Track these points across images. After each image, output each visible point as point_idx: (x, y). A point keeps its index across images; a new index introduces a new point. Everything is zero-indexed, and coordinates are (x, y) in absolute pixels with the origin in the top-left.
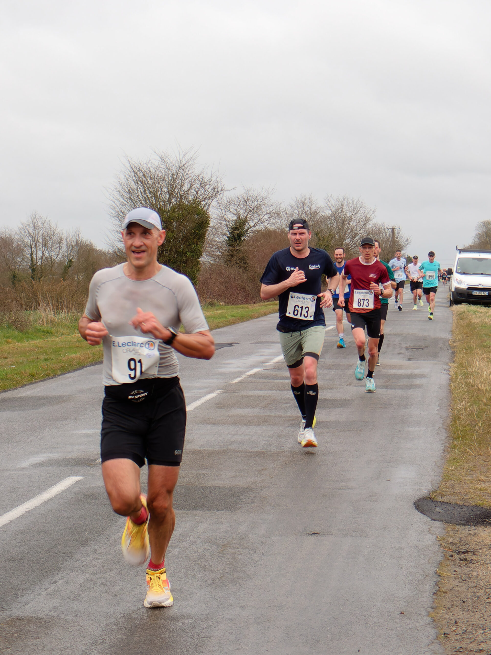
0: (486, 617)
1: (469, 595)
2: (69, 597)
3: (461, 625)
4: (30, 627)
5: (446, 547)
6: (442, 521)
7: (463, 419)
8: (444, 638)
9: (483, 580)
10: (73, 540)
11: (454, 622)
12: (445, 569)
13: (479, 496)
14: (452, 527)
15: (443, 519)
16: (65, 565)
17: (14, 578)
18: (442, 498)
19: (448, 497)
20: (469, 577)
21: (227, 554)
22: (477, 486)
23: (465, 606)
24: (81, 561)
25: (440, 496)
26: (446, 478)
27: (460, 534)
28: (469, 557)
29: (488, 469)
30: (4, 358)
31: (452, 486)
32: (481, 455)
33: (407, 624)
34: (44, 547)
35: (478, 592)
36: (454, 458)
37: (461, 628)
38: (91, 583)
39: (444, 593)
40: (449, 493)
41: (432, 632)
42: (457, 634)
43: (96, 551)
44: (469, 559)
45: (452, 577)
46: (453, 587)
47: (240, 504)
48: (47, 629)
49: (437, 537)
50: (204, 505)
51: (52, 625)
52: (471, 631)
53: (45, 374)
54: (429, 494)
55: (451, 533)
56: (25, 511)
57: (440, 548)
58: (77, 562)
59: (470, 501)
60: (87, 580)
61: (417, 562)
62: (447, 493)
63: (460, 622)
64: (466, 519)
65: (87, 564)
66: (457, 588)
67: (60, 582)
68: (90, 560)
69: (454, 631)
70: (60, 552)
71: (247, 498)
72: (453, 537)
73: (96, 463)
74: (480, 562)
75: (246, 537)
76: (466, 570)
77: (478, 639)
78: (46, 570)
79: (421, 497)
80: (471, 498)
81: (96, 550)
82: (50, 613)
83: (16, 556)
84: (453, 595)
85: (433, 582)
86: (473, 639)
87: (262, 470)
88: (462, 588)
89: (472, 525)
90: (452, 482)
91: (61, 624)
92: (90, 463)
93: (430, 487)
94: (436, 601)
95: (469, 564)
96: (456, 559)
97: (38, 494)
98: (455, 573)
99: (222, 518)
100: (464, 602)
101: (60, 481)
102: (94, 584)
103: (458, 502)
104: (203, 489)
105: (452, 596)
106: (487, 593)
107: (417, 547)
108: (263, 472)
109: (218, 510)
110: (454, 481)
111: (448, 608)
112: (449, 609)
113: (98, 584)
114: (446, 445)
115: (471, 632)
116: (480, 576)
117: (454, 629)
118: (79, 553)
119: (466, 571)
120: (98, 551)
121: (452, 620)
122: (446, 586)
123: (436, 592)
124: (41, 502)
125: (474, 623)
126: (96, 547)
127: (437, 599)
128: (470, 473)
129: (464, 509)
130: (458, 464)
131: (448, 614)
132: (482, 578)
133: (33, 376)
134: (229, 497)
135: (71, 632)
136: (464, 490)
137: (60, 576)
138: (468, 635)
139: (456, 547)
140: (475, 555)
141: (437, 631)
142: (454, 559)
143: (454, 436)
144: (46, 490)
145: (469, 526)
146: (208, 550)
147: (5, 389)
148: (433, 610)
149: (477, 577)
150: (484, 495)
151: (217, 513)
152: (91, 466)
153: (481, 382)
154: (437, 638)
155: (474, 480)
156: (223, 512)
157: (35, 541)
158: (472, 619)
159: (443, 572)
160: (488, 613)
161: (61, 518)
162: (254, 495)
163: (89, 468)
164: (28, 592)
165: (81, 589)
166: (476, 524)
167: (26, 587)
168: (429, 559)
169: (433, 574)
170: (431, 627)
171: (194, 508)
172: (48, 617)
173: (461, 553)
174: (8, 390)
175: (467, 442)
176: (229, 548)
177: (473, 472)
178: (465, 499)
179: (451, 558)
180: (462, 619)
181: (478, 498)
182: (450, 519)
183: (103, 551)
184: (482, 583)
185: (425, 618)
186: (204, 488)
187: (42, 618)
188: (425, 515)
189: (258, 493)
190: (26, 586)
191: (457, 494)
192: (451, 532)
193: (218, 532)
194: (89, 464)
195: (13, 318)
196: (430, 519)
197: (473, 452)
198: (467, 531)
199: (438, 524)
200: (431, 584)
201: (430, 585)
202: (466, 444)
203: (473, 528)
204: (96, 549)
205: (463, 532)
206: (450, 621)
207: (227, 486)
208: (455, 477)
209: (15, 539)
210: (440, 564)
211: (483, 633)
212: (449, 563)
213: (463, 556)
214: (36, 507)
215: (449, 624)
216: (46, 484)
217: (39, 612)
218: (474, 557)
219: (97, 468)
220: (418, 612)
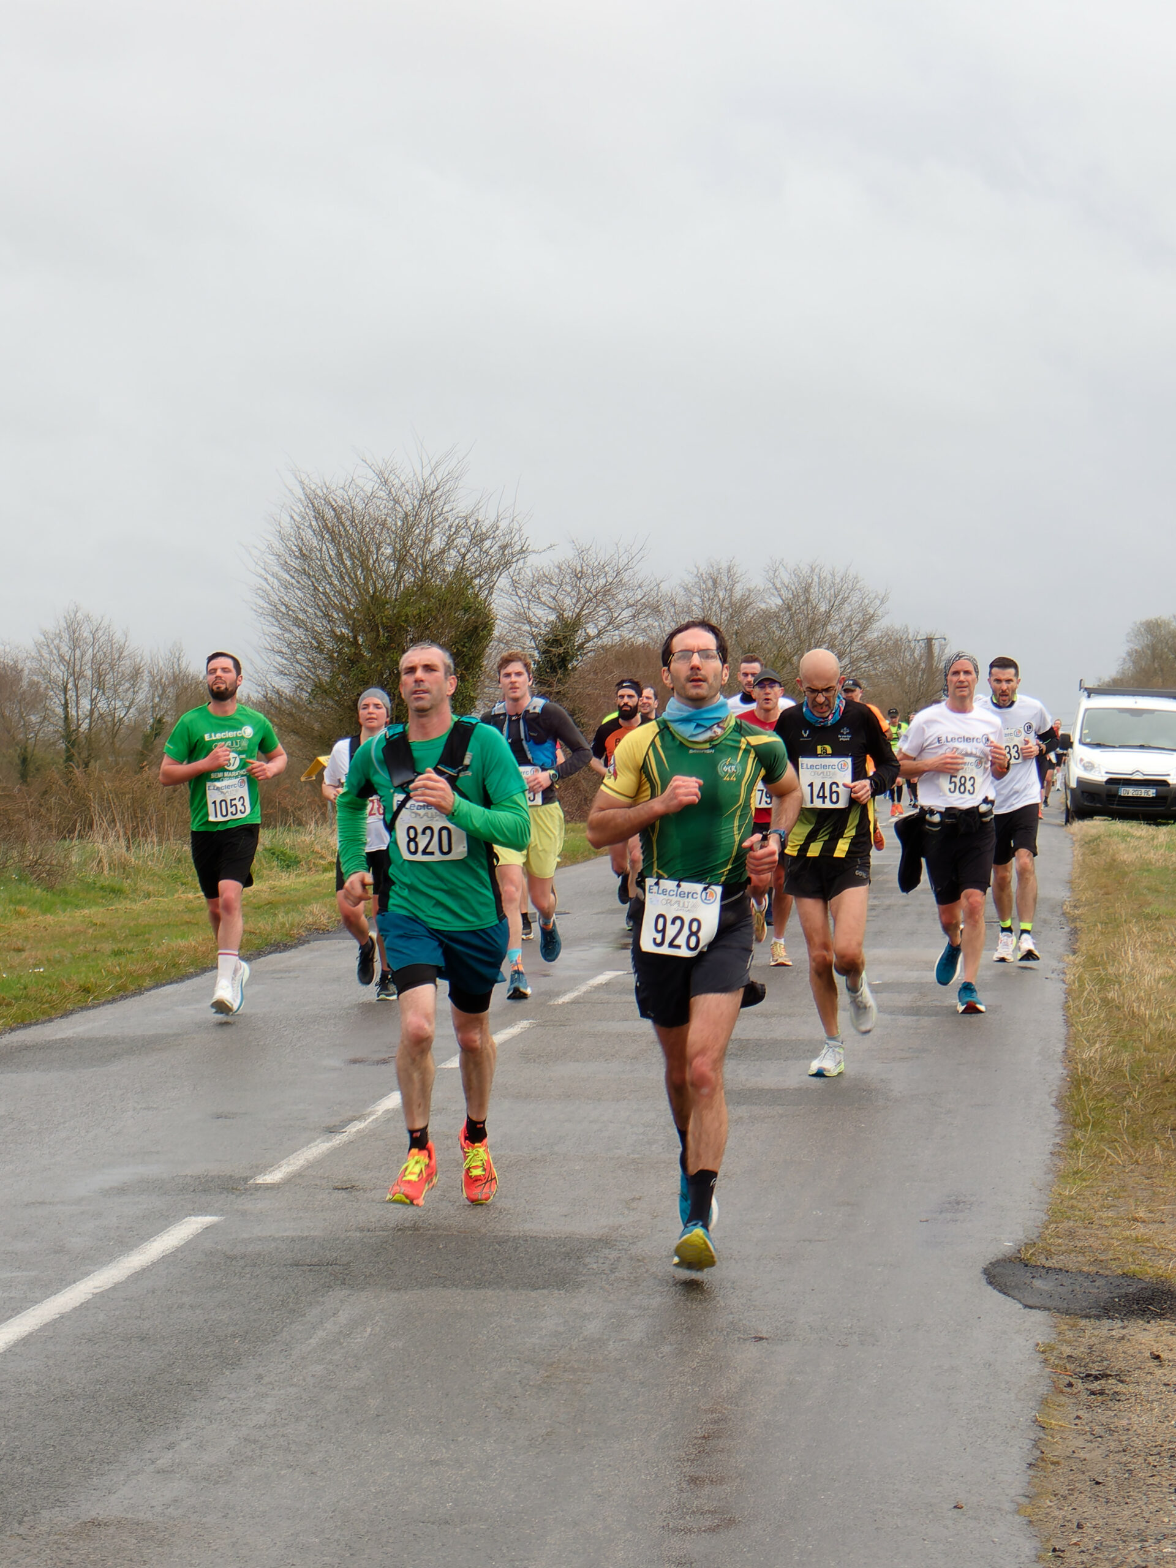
0: (1147, 1515)
1: (1110, 1469)
2: (207, 1477)
3: (1092, 1531)
4: (124, 1541)
5: (1057, 1366)
6: (1049, 1309)
7: (1096, 1083)
8: (1053, 1559)
9: (1141, 1437)
10: (208, 1356)
11: (1076, 1524)
12: (1055, 1413)
13: (1133, 1254)
14: (1071, 1322)
15: (1048, 1305)
16: (192, 1409)
17: (79, 1438)
18: (1047, 1259)
19: (1062, 1257)
20: (1110, 1430)
21: (560, 1383)
22: (1128, 1233)
23: (1100, 1492)
24: (229, 1400)
25: (1043, 1256)
26: (1057, 1213)
27: (1090, 1338)
28: (1109, 1387)
29: (1154, 1193)
30: (15, 950)
31: (1071, 1234)
32: (1138, 1164)
33: (969, 1529)
34: (141, 1370)
35: (1130, 1462)
36: (1075, 1169)
37: (1090, 1537)
38: (253, 1446)
39: (1053, 1463)
40: (1063, 1248)
41: (1028, 1547)
42: (1083, 1552)
43: (262, 1378)
44: (1110, 1392)
45: (1071, 1430)
46: (1074, 1452)
47: (584, 1275)
48: (161, 1543)
49: (1037, 1345)
50: (502, 1278)
51: (173, 1535)
52: (1114, 1543)
53: (115, 987)
54: (1019, 1251)
55: (1070, 1335)
56: (93, 1294)
57: (1044, 1368)
58: (221, 1403)
59: (1114, 1265)
60: (245, 1439)
61: (991, 1398)
62: (1060, 1248)
63: (1088, 1525)
64: (1102, 1304)
65: (243, 1406)
66: (1082, 1455)
67: (185, 1445)
68: (249, 1397)
69: (1075, 1544)
70: (179, 1382)
71: (601, 1261)
72: (1075, 1343)
73: (248, 1186)
74: (1134, 1398)
75: (601, 1347)
76: (1104, 1417)
77: (1129, 1560)
78: (149, 1420)
79: (1000, 1256)
80: (1115, 1259)
81: (260, 1377)
82: (165, 1511)
83: (79, 1391)
84: (1074, 1468)
85: (1028, 1441)
86: (1118, 1562)
87: (633, 1199)
88: (1094, 1454)
89: (1116, 1318)
90: (1071, 1223)
91: (193, 1533)
92: (235, 1186)
93: (1021, 1236)
94: (1036, 1480)
95: (1109, 1403)
96: (1079, 1392)
97: (120, 1255)
98: (1077, 1421)
99: (544, 1305)
100: (1098, 1483)
101: (167, 1226)
102: (261, 1448)
103: (1086, 1269)
104: (499, 1244)
105: (1071, 1470)
106: (1149, 1463)
107: (990, 1365)
108: (634, 1205)
109: (534, 1288)
110: (1076, 1221)
111: (1062, 1496)
112: (1065, 1498)
113: (270, 1450)
114: (1058, 1140)
115: (1115, 1546)
116: (1135, 1428)
117: (1074, 1541)
118: (223, 1383)
119: (1103, 1419)
120: (266, 1380)
121: (1068, 1521)
122: (1058, 1450)
123: (1034, 1462)
124: (127, 1273)
125: (1124, 1527)
126: (261, 1370)
127: (1036, 1477)
128: (1113, 1203)
129: (1097, 1284)
130: (1084, 1184)
131: (1061, 1509)
132: (1139, 1431)
133: (86, 990)
134: (559, 1259)
135: (216, 1550)
136: (1099, 1242)
137: (182, 1431)
138: (1106, 1553)
139: (1080, 1366)
140: (1122, 1382)
141: (1038, 1545)
142: (1076, 1391)
143: (1074, 1121)
144: (137, 1246)
145: (1110, 1321)
146: (518, 1376)
147: (23, 1022)
148: (1028, 1500)
149: (1128, 1430)
150: (1143, 1253)
151: (533, 1294)
152: (238, 1192)
153: (1138, 998)
154: (1039, 1558)
155: (1123, 1219)
156: (545, 1292)
157: (120, 1358)
158: (1117, 1520)
159: (1050, 1419)
160: (1151, 1506)
161: (176, 1306)
162: (614, 1255)
163: (234, 1196)
164: (113, 1467)
165: (232, 1460)
166: (1125, 1315)
167: (108, 1456)
168: (1019, 1392)
169: (1029, 1423)
170: (1025, 1535)
171: (479, 1284)
172: (161, 1519)
173: (1091, 1378)
174: (30, 1025)
175: (1105, 1134)
176: (564, 1371)
177: (1122, 1200)
178: (1101, 1261)
179: (1068, 1389)
180: (1094, 1518)
181: (1130, 1259)
182: (1066, 1306)
183: (277, 1378)
184: (1138, 1443)
185: (1009, 1517)
186: (502, 1241)
187: (148, 1522)
188: (1008, 1295)
189: (626, 1250)
190: (107, 1453)
191: (1082, 1251)
192: (1067, 1333)
193: (537, 1336)
194: (233, 1189)
195: (31, 857)
196: (1021, 1306)
197: (1120, 1157)
198: (1106, 1331)
199: (1039, 1316)
200: (1024, 1446)
201: (1020, 1448)
202: (1102, 1139)
203: (1120, 1324)
204: (260, 1375)
205: (1096, 1333)
206: (1066, 1523)
207: (552, 1236)
208: (1077, 1213)
209: (74, 1354)
210: (1044, 1402)
211: (1142, 1548)
212: (1063, 1399)
213: (1096, 1386)
214: (116, 1284)
215: (1063, 1530)
216: (135, 1233)
217: (140, 1508)
218: (1120, 1387)
219: (252, 1197)
220: (994, 1505)
